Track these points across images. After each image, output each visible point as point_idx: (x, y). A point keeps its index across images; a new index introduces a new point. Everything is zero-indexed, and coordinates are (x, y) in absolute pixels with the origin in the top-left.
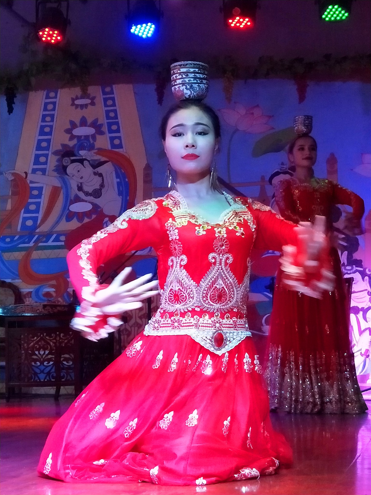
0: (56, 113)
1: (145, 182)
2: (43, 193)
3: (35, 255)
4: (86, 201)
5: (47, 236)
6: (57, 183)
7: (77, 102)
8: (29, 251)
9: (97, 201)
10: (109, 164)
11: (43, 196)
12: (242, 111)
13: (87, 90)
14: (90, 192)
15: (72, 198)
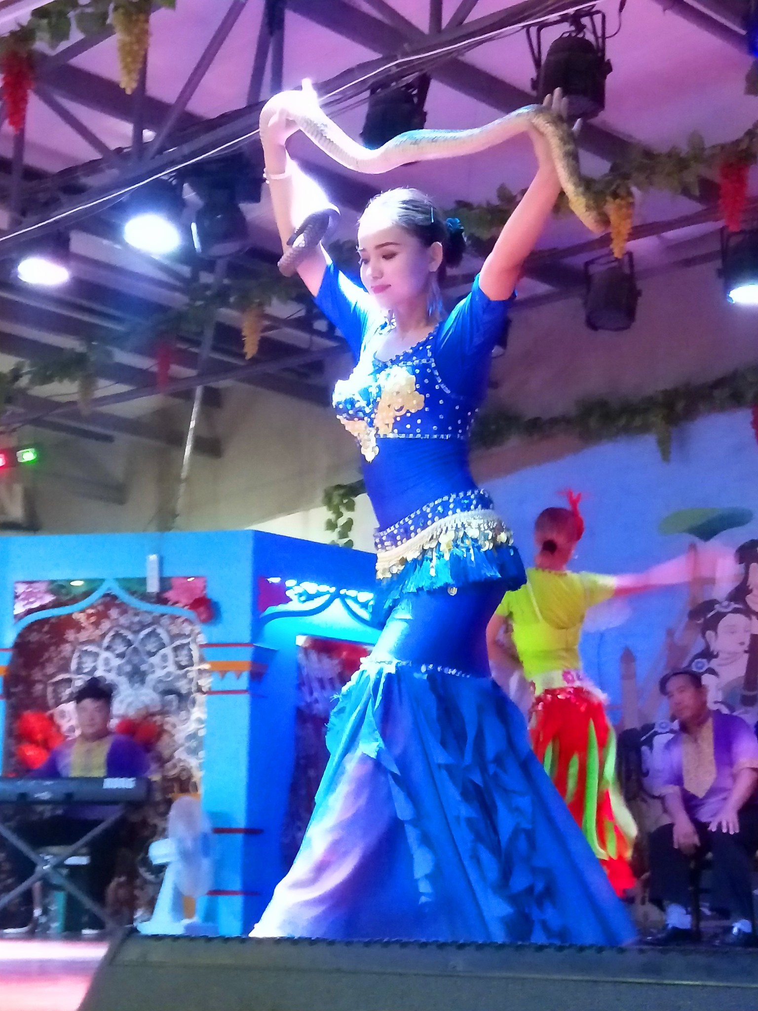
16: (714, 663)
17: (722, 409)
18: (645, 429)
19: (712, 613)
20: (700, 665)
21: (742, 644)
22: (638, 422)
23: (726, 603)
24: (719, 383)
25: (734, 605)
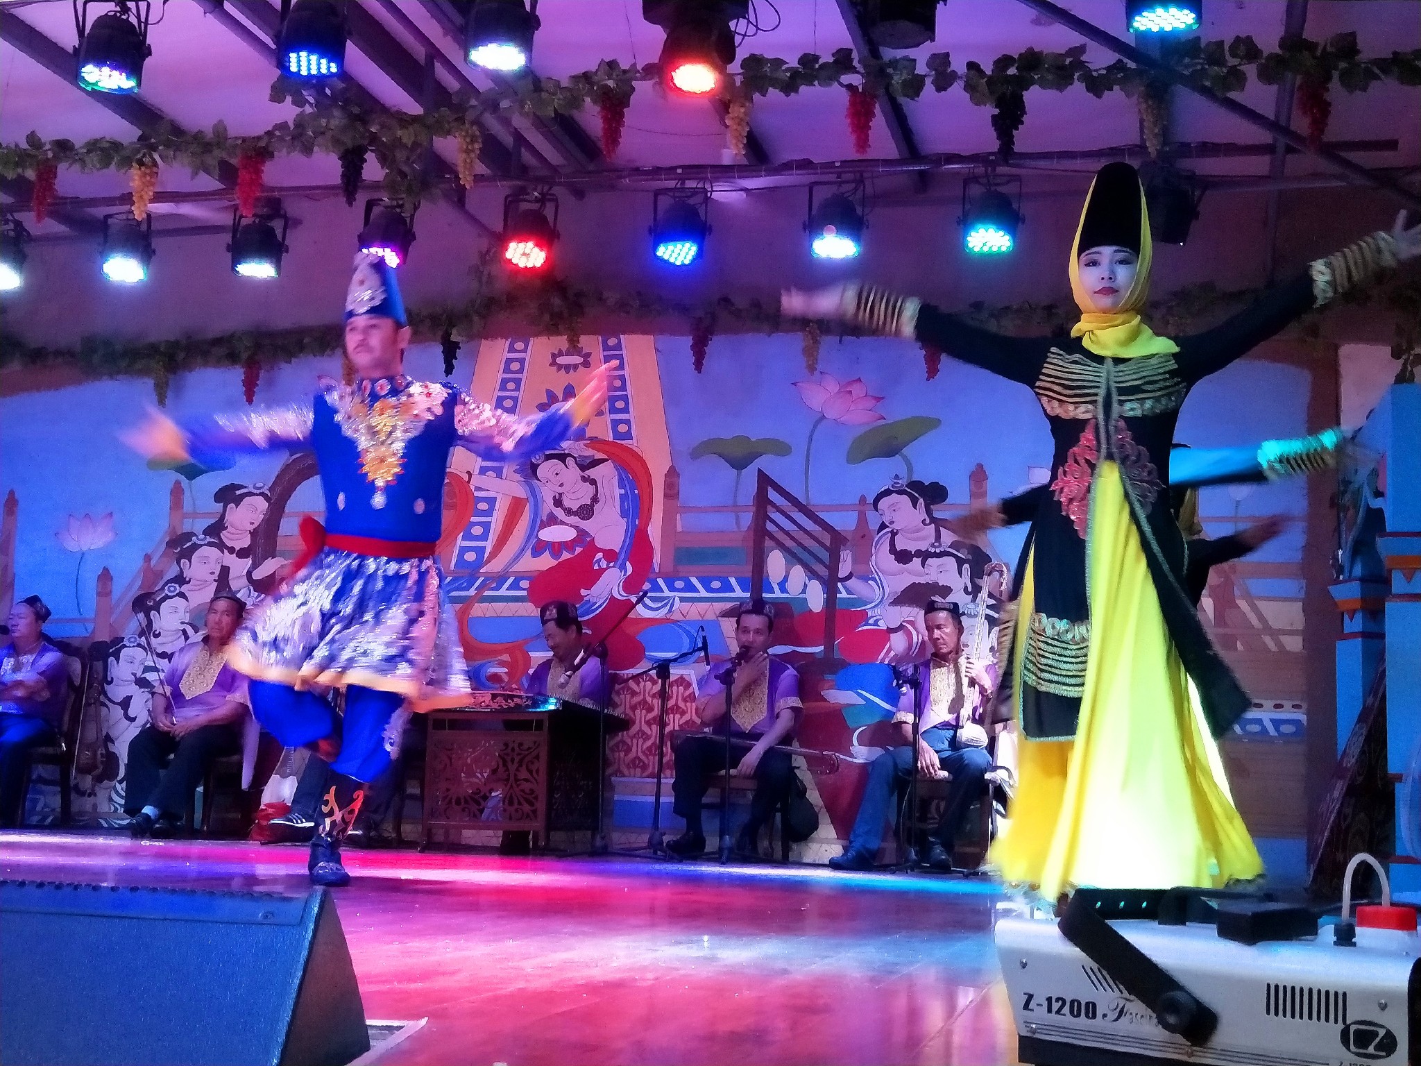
0: (524, 377)
1: (665, 496)
2: (497, 507)
3: (478, 610)
4: (566, 524)
5: (500, 579)
6: (521, 492)
7: (560, 360)
8: (467, 602)
9: (585, 525)
10: (609, 464)
11: (495, 513)
12: (833, 387)
13: (578, 342)
14: (575, 509)
15: (545, 519)
16: (184, 588)
17: (218, 363)
18: (145, 372)
19: (188, 544)
20: (172, 589)
21: (212, 573)
22: (138, 366)
23: (202, 537)
24: (218, 342)
25: (209, 539)
